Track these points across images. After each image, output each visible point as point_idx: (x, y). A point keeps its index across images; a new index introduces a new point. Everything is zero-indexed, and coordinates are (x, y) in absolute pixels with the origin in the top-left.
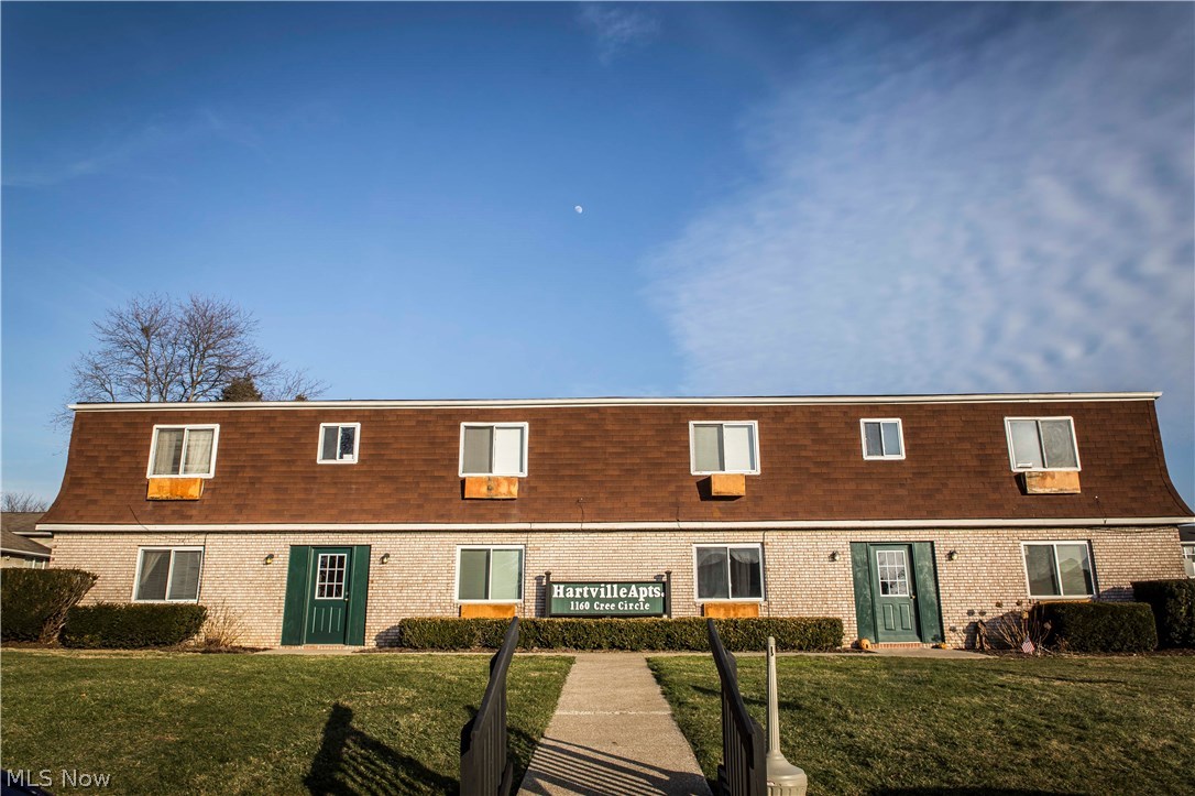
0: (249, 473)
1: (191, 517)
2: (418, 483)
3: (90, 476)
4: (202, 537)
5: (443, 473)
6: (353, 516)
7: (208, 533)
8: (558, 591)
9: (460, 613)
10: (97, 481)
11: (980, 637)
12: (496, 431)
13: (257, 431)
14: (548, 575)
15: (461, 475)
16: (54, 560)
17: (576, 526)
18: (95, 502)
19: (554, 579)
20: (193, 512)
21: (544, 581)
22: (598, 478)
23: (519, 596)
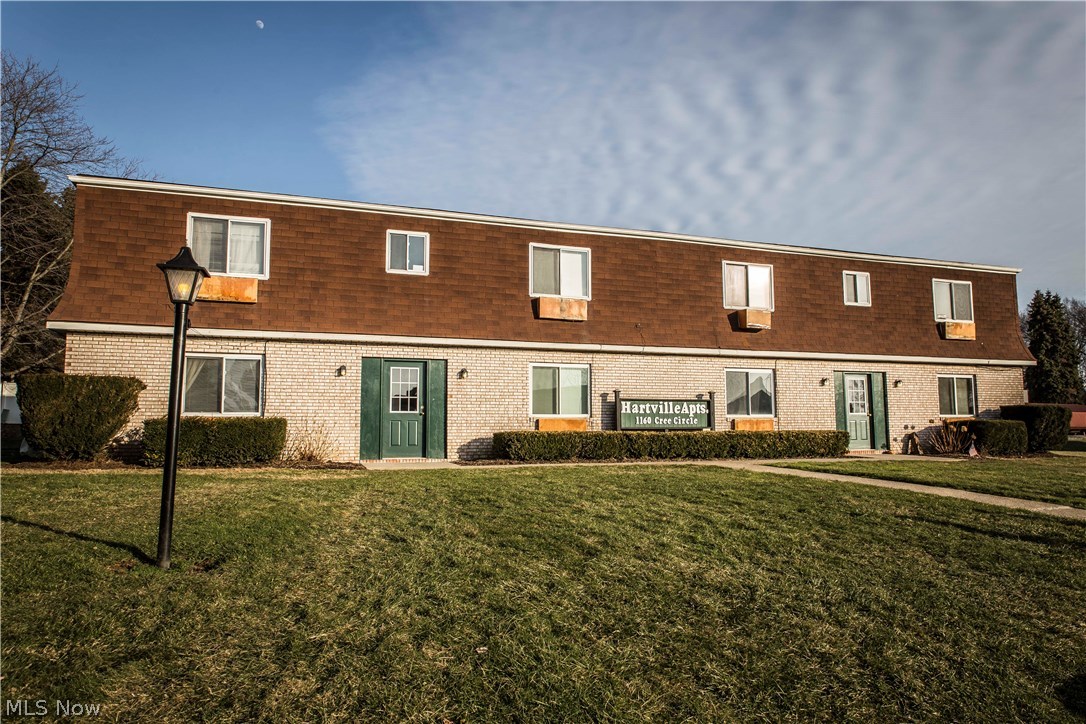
0: (310, 277)
1: (250, 321)
2: (491, 300)
3: (107, 266)
4: (261, 345)
5: (514, 292)
6: (432, 330)
7: (268, 340)
8: (625, 408)
9: (537, 427)
10: (119, 273)
11: (914, 445)
12: (562, 254)
13: (315, 231)
14: (616, 393)
15: (533, 295)
16: (69, 364)
17: (639, 349)
18: (121, 298)
19: (621, 396)
20: (252, 317)
21: (611, 398)
22: (651, 306)
23: (585, 411)
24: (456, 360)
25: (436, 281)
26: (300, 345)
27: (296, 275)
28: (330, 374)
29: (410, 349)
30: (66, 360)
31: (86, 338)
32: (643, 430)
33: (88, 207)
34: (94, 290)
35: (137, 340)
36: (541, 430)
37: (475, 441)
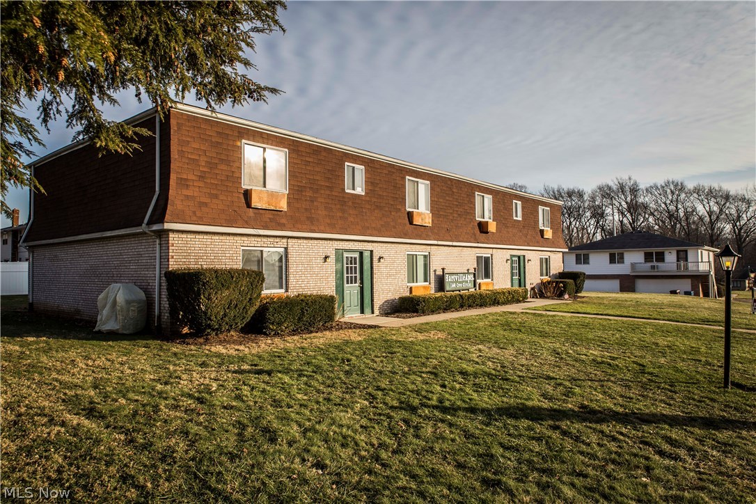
0: (309, 193)
1: (284, 225)
2: (391, 212)
3: (194, 178)
4: (285, 240)
5: (400, 207)
6: (369, 231)
7: (289, 237)
8: (448, 279)
9: (411, 292)
10: (201, 184)
11: (535, 293)
12: (419, 185)
13: (311, 160)
14: (443, 269)
15: (408, 210)
16: (173, 258)
17: (450, 243)
18: (206, 204)
19: (446, 271)
20: (283, 221)
21: (439, 272)
22: (451, 218)
23: (426, 280)
24: (378, 250)
25: (368, 199)
26: (305, 241)
27: (302, 191)
28: (320, 260)
29: (356, 243)
30: (170, 254)
31: (183, 236)
32: (453, 291)
33: (179, 129)
34: (187, 197)
35: (215, 238)
36: (414, 294)
37: (386, 302)
